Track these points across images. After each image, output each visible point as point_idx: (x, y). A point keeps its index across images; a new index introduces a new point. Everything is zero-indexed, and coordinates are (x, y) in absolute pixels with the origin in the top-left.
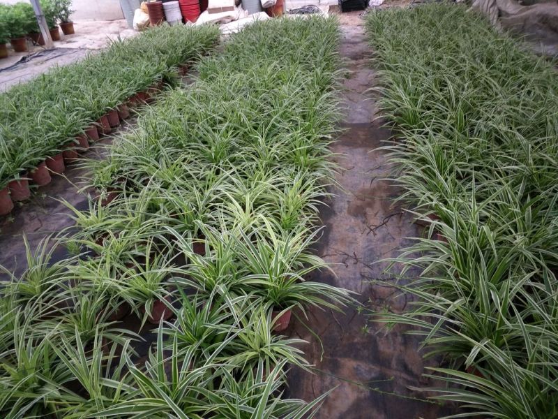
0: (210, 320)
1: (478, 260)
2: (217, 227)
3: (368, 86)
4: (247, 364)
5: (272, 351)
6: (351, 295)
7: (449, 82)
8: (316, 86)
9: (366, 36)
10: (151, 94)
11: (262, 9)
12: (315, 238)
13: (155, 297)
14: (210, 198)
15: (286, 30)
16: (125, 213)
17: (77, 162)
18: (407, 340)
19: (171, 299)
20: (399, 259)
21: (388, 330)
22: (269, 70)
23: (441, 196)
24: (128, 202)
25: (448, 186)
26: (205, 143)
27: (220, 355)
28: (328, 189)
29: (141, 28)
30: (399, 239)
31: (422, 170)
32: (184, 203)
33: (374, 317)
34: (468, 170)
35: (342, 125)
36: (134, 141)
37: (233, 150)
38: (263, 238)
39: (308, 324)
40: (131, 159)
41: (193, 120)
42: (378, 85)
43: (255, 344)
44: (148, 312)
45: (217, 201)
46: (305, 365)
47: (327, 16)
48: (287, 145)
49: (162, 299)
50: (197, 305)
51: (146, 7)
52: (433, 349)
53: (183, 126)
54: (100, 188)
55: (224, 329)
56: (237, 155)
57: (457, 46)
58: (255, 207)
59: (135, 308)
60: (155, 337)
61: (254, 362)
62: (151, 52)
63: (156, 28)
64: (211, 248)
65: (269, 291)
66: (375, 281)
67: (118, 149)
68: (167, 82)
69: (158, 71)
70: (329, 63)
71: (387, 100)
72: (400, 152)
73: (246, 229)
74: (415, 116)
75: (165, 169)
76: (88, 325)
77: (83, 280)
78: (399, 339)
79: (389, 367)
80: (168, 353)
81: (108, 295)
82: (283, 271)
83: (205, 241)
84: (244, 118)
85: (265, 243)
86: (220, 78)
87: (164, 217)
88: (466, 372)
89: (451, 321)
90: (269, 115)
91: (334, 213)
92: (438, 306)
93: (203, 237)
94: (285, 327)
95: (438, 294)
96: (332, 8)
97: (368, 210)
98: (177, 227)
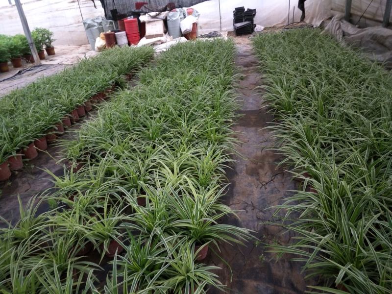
0: (150, 254)
1: (340, 206)
2: (154, 186)
3: (256, 84)
4: (178, 286)
5: (195, 275)
6: (251, 233)
7: (312, 81)
8: (221, 86)
9: (253, 51)
10: (107, 94)
11: (182, 35)
12: (224, 192)
13: (111, 237)
14: (149, 165)
15: (199, 48)
16: (89, 178)
17: (56, 142)
18: (292, 265)
19: (122, 239)
20: (283, 206)
21: (278, 258)
22: (188, 75)
23: (311, 160)
24: (92, 169)
25: (315, 153)
26: (145, 126)
27: (158, 279)
28: (231, 157)
29: (100, 49)
30: (283, 191)
31: (297, 142)
32: (130, 169)
33: (268, 249)
34: (329, 141)
35: (239, 112)
36: (96, 126)
37: (164, 131)
38: (187, 193)
39: (221, 255)
40: (93, 139)
41: (136, 111)
42: (263, 84)
43: (182, 270)
44: (106, 248)
45: (154, 167)
46: (220, 285)
47: (226, 38)
48: (201, 127)
49: (116, 239)
50: (141, 243)
51: (103, 36)
52: (312, 272)
53: (129, 116)
54: (71, 160)
55: (161, 260)
56: (168, 134)
57: (316, 57)
58: (181, 170)
59: (96, 246)
60: (111, 267)
61: (182, 284)
62: (107, 66)
63: (110, 49)
64: (150, 201)
65: (192, 232)
66: (267, 222)
67: (85, 132)
68: (118, 85)
69: (112, 78)
70: (229, 70)
71: (270, 94)
72: (280, 130)
73: (175, 187)
74: (290, 105)
75: (117, 146)
76: (63, 259)
77: (60, 226)
78: (287, 264)
79: (281, 286)
80: (120, 279)
81: (77, 237)
82: (201, 217)
83: (145, 196)
84: (172, 109)
85: (188, 197)
86: (155, 82)
87: (117, 180)
88: (336, 288)
89: (324, 251)
90: (189, 107)
91: (236, 173)
92: (313, 239)
93: (144, 193)
94: (204, 257)
95: (313, 230)
96: (229, 33)
97: (260, 171)
98: (125, 186)
